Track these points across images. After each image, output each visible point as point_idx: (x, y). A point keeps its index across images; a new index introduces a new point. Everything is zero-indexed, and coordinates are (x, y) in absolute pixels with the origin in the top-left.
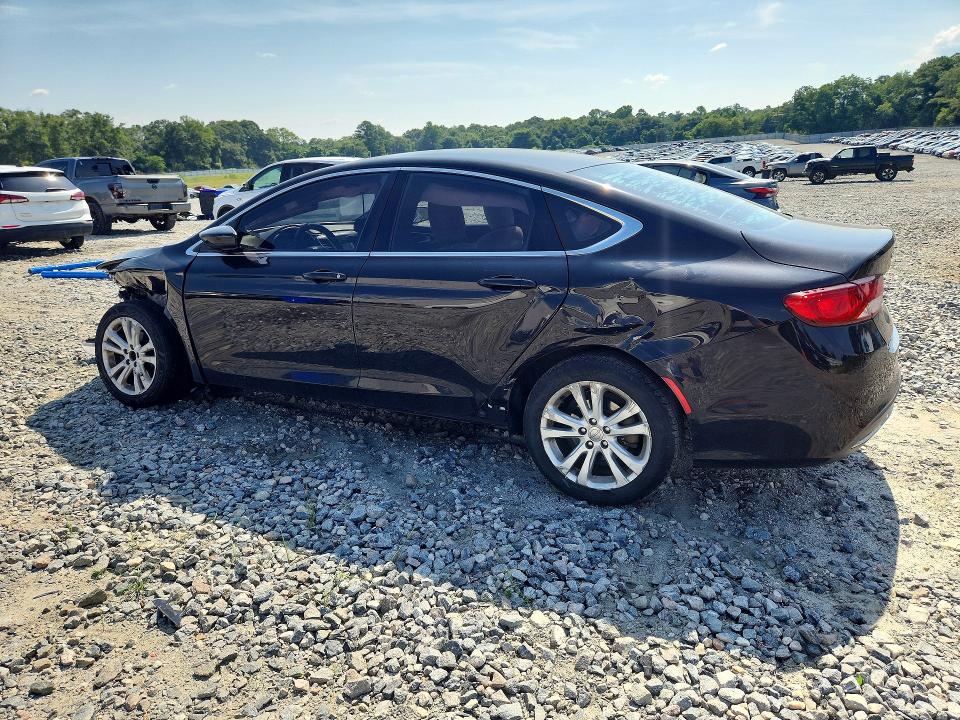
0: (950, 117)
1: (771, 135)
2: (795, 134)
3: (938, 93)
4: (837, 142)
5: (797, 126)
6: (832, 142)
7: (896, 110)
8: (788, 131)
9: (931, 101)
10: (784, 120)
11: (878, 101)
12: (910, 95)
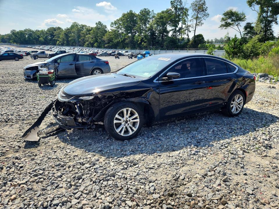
0: (60, 43)
1: (5, 44)
2: (15, 44)
3: (55, 37)
4: (31, 47)
5: (15, 41)
6: (28, 48)
7: (44, 40)
8: (12, 43)
9: (54, 39)
10: (10, 39)
11: (39, 37)
12: (47, 36)
